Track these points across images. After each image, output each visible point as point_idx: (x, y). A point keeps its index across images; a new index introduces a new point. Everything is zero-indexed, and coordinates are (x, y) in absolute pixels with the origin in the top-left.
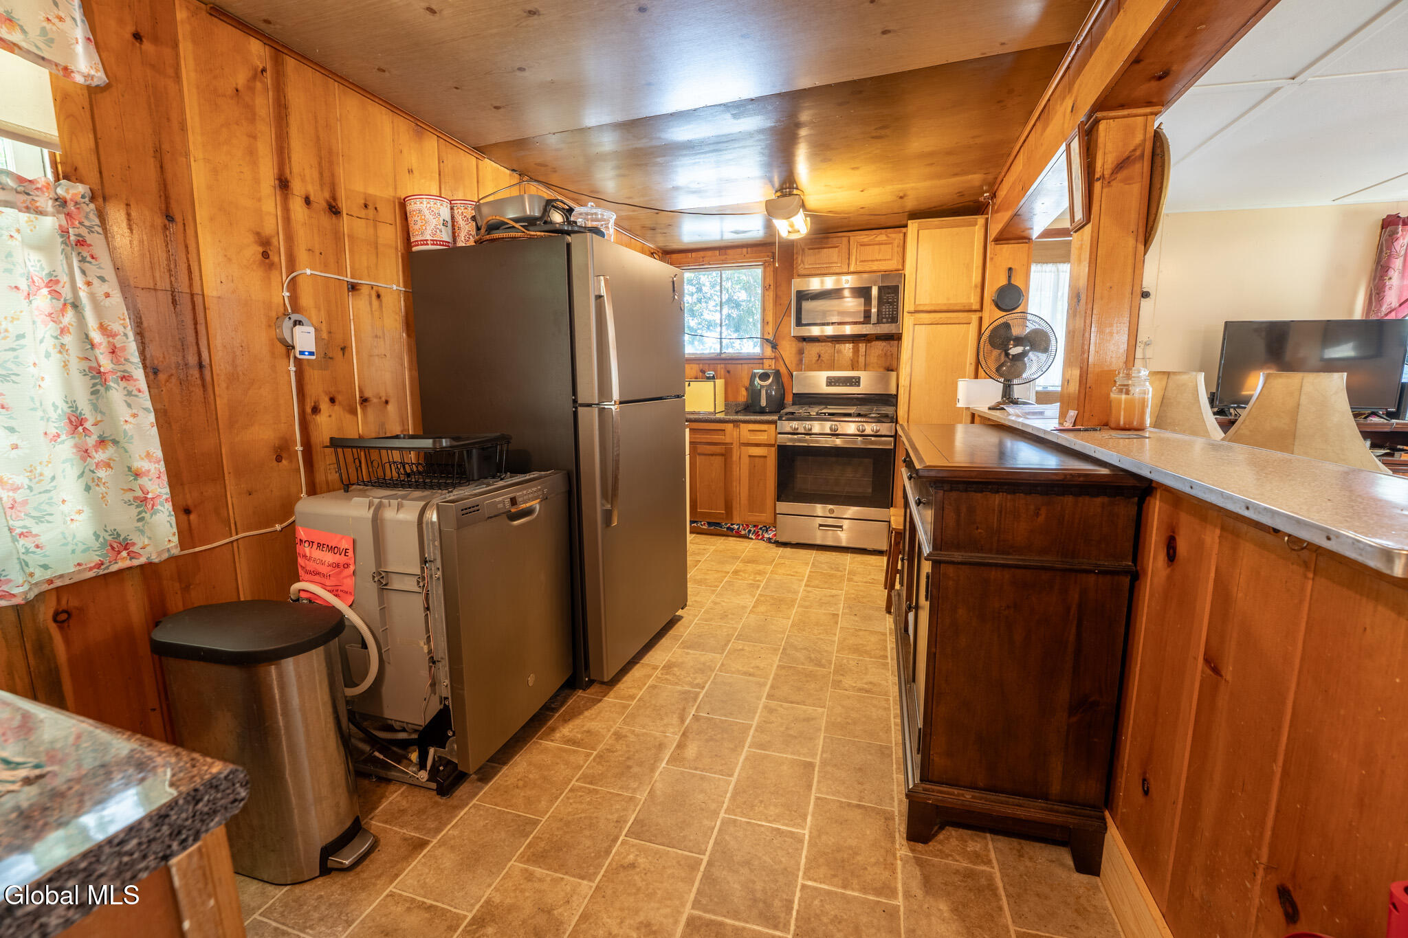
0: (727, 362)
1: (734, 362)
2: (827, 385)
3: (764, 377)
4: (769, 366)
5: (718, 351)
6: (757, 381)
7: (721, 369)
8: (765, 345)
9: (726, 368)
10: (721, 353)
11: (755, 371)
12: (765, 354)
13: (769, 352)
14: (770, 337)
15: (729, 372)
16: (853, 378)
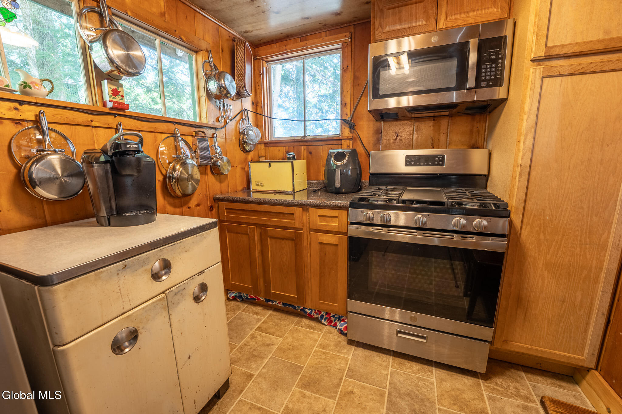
0: (309, 143)
1: (315, 143)
2: (406, 165)
3: (339, 156)
4: (346, 147)
5: (303, 135)
6: (333, 162)
7: (303, 150)
8: (343, 126)
9: (308, 149)
10: (305, 136)
11: (332, 151)
12: (344, 135)
13: (347, 133)
14: (348, 118)
15: (311, 153)
16: (436, 156)
